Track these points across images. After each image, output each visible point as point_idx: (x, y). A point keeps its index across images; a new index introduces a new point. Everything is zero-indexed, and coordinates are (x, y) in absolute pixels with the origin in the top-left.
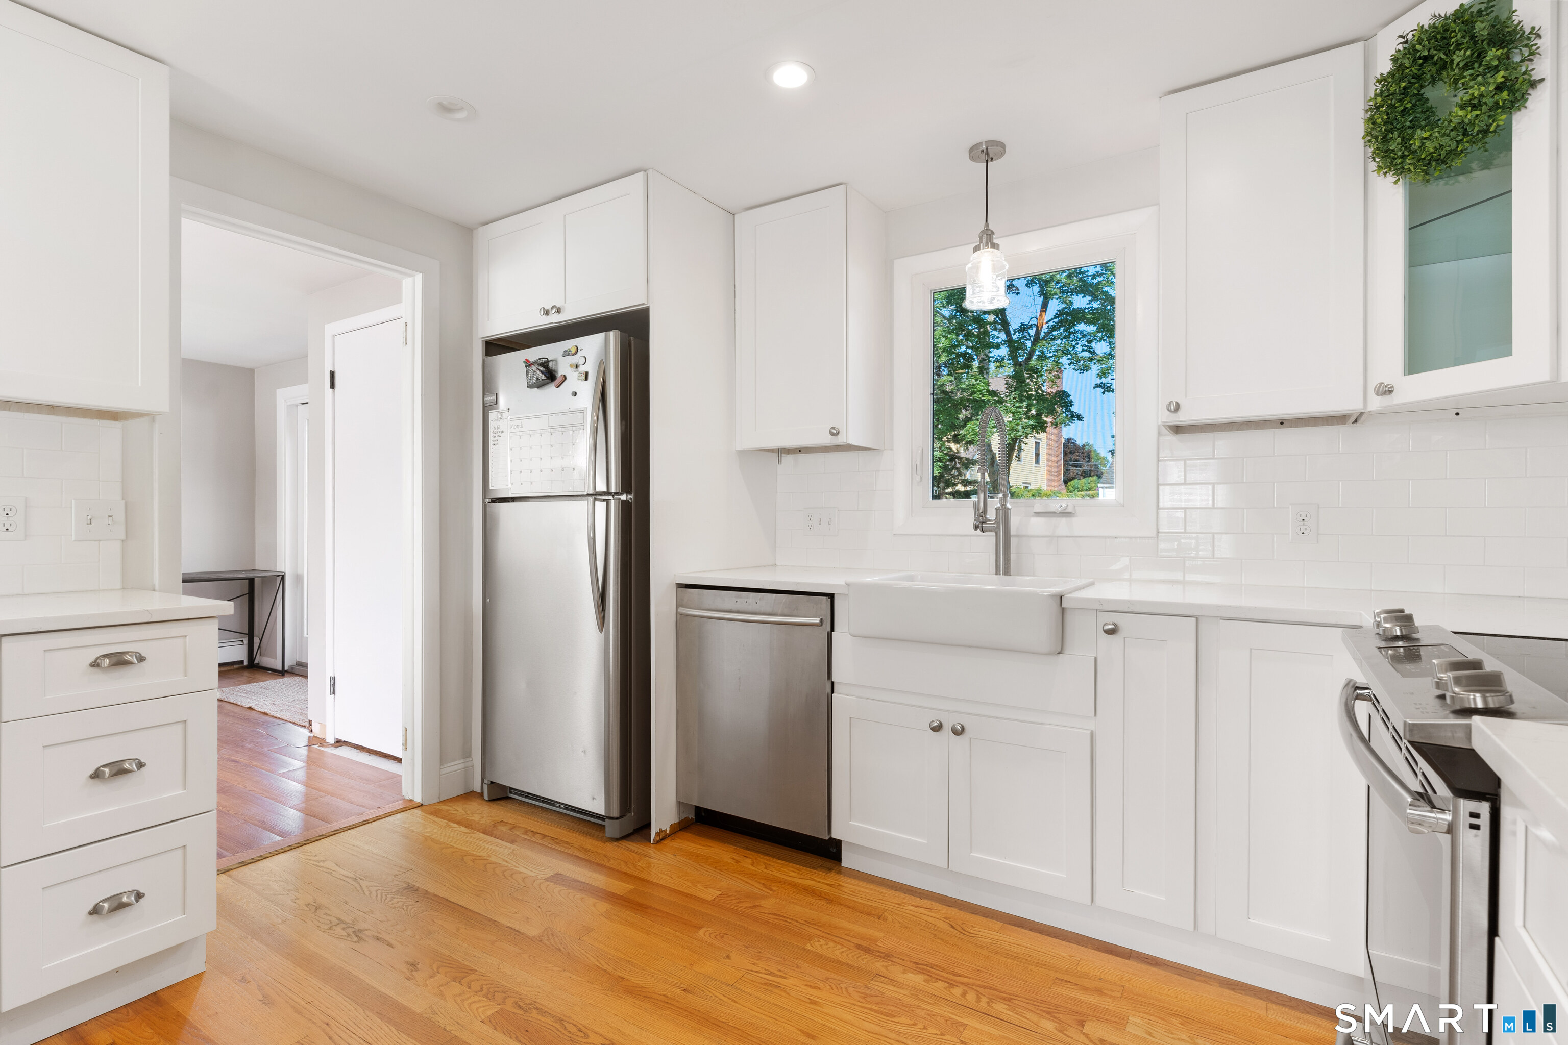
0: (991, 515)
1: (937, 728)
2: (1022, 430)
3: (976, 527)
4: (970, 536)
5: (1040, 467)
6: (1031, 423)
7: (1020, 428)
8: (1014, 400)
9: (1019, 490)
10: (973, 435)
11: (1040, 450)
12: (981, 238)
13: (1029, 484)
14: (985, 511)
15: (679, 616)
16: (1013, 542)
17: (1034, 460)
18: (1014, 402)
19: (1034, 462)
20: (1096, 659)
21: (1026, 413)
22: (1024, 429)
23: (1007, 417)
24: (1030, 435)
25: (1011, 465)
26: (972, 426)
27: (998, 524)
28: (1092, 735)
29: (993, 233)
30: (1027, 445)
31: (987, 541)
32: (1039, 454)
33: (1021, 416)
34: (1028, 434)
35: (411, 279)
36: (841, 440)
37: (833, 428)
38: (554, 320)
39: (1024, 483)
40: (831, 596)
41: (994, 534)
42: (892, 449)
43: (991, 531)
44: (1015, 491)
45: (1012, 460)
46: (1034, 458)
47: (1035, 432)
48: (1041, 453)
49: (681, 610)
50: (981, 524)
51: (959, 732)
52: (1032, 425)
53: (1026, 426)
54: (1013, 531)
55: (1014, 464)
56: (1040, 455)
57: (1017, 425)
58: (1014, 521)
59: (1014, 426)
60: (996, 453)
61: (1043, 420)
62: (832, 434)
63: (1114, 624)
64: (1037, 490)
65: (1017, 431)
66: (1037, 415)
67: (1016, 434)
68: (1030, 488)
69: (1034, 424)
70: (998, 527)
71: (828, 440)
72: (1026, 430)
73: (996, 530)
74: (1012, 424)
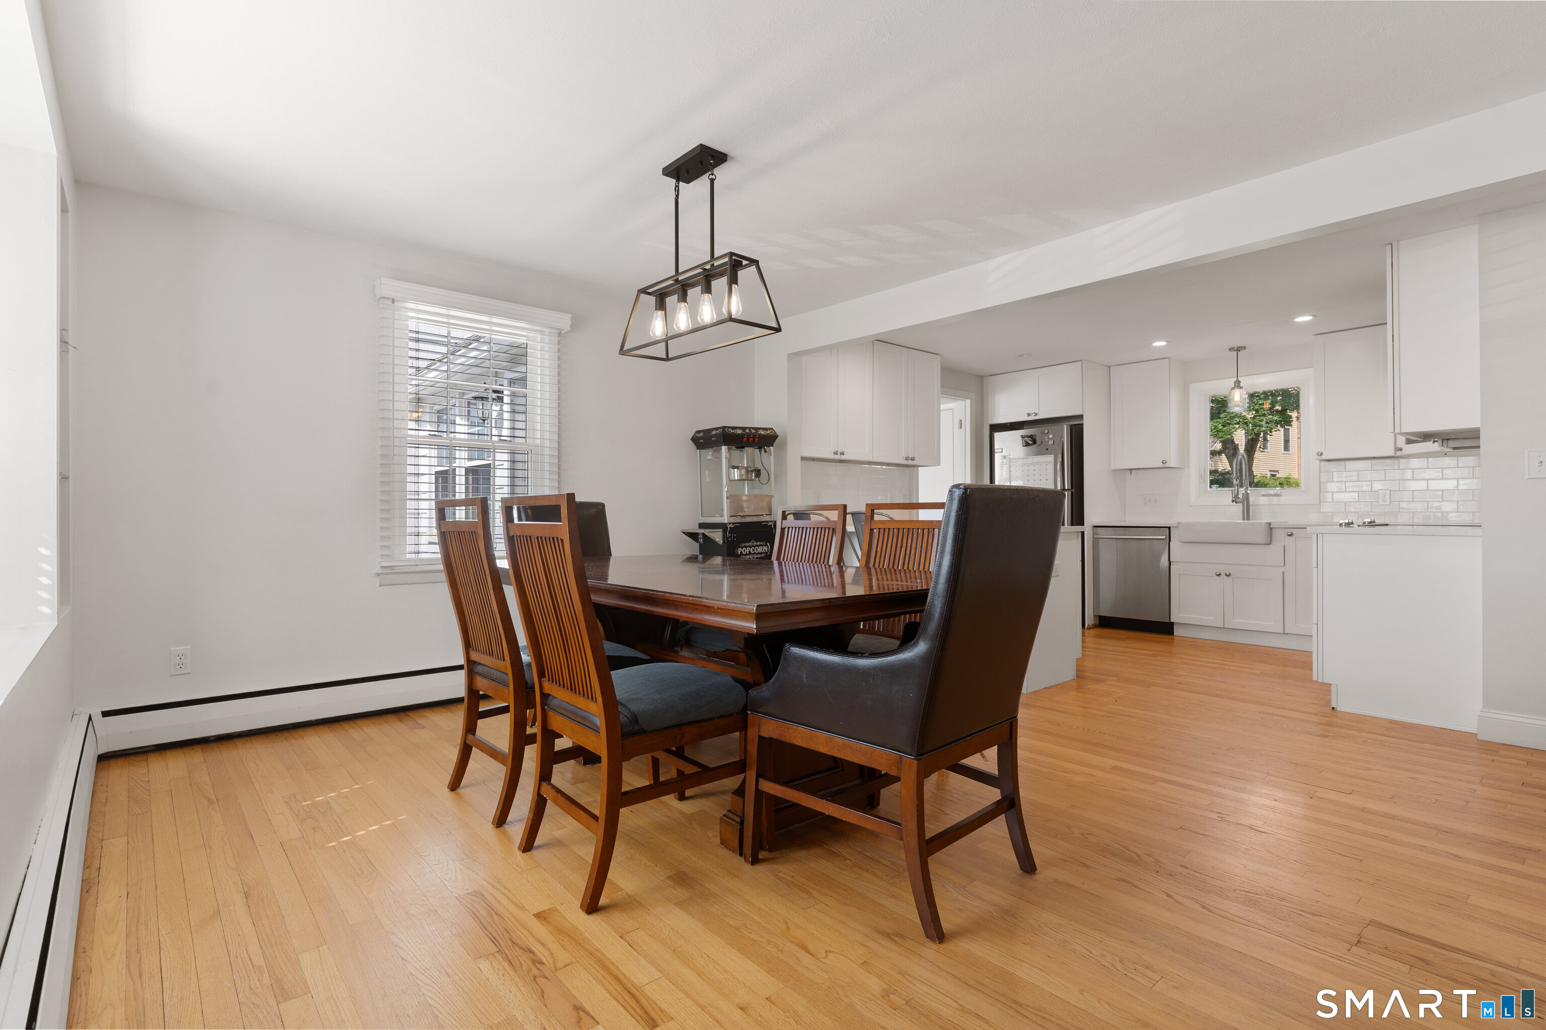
0: (1240, 496)
1: (1219, 575)
2: (1265, 425)
3: (1233, 501)
4: (1230, 505)
5: (1290, 454)
6: (1275, 418)
7: (1263, 423)
8: (1258, 398)
9: (1264, 479)
10: (1215, 432)
11: (1290, 437)
12: (1235, 384)
13: (1277, 471)
14: (1238, 494)
15: (1094, 539)
16: (1251, 508)
17: (1283, 447)
18: (1257, 400)
19: (1283, 449)
20: (1284, 546)
21: (1270, 409)
22: (1268, 424)
23: (1251, 414)
24: (1274, 430)
25: (1255, 455)
26: (1215, 424)
27: (1244, 500)
28: (1283, 572)
29: (1240, 382)
30: (1272, 437)
31: (1239, 507)
32: (1289, 441)
33: (1264, 412)
34: (1272, 429)
35: (964, 402)
36: (1167, 465)
37: (1164, 460)
38: (1032, 418)
39: (1270, 471)
40: (1169, 528)
41: (1242, 504)
42: (1189, 467)
43: (1240, 503)
44: (1260, 479)
45: (1255, 451)
46: (1283, 445)
47: (1279, 426)
48: (1290, 439)
49: (1095, 536)
50: (1235, 500)
51: (1228, 575)
52: (1276, 420)
53: (1270, 421)
54: (1251, 503)
55: (1258, 455)
56: (1291, 441)
57: (1261, 421)
58: (1251, 499)
59: (1257, 422)
60: (1238, 445)
61: (1288, 414)
62: (1163, 463)
63: (1291, 533)
64: (1285, 478)
65: (1260, 426)
66: (1282, 411)
67: (1259, 429)
68: (1277, 476)
69: (1279, 419)
70: (1244, 501)
71: (1161, 465)
72: (1269, 425)
73: (1242, 502)
74: (1256, 420)
